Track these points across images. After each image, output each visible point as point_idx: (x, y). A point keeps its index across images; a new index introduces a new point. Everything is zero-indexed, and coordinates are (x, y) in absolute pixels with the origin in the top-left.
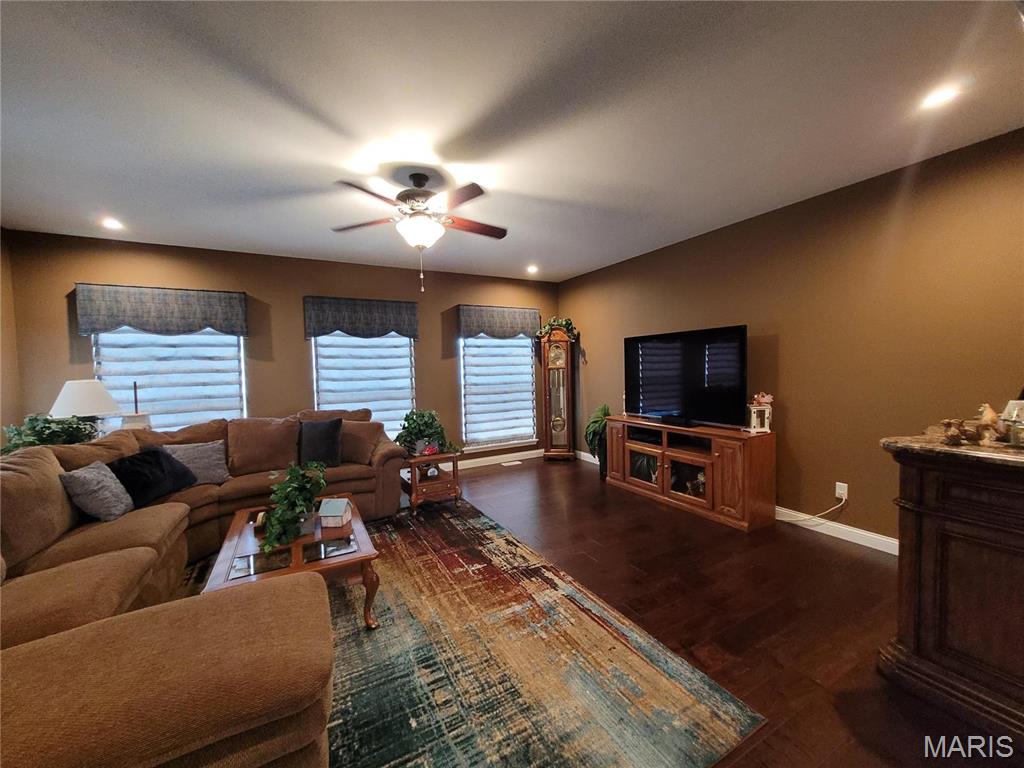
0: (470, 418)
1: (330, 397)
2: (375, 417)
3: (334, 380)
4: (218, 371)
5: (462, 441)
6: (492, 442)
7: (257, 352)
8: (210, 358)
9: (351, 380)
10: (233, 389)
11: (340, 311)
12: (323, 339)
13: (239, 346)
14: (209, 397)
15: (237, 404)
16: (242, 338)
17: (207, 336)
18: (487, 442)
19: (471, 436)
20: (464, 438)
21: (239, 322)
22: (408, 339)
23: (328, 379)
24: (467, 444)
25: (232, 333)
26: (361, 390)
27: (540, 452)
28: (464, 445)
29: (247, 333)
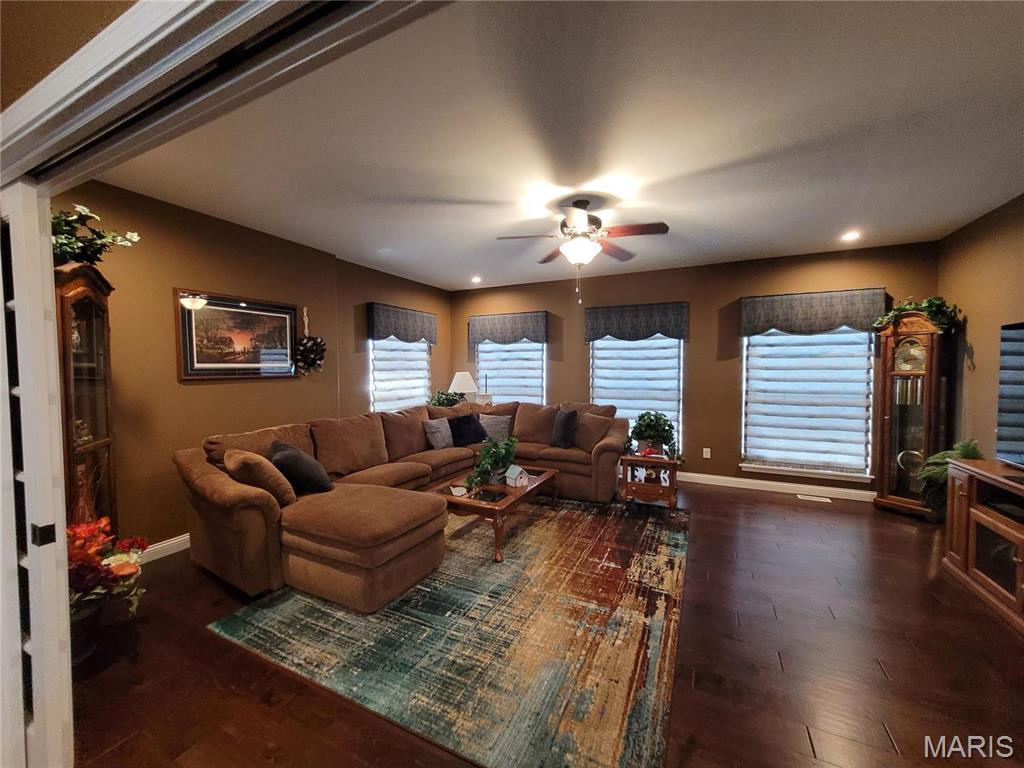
0: (752, 430)
1: (602, 392)
2: (619, 414)
3: (605, 378)
4: (530, 369)
5: (741, 454)
6: (787, 464)
7: (554, 356)
8: (527, 360)
9: (619, 379)
10: (538, 382)
11: (638, 317)
12: (598, 343)
13: (543, 350)
14: (526, 386)
15: (539, 393)
16: (545, 345)
17: (525, 345)
18: (778, 463)
19: (753, 452)
20: (743, 452)
21: (542, 333)
22: (677, 340)
23: (601, 378)
24: (745, 459)
25: (537, 341)
26: (627, 389)
27: (869, 496)
28: (743, 461)
29: (547, 341)
